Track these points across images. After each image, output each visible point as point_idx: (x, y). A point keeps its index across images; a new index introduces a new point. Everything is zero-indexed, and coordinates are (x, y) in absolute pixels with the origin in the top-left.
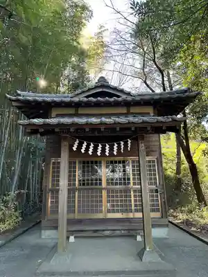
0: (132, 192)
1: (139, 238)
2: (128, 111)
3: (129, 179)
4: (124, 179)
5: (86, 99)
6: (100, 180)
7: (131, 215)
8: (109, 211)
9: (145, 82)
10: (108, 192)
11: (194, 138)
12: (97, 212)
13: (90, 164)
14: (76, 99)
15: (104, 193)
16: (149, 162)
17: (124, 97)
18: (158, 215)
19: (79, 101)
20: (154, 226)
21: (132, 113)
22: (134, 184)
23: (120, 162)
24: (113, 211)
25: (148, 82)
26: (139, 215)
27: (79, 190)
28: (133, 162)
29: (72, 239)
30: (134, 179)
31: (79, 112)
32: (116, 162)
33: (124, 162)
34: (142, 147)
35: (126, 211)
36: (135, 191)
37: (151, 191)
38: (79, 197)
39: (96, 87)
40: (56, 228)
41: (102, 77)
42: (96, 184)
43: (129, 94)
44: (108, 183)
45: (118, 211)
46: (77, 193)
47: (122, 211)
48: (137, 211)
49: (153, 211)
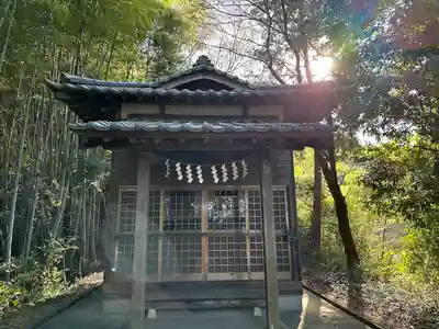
0: (248, 241)
1: (257, 312)
2: (245, 112)
3: (243, 220)
4: (237, 220)
5: (176, 92)
6: (199, 221)
7: (245, 276)
8: (211, 270)
9: (270, 68)
10: (211, 239)
12: (193, 270)
13: (183, 195)
14: (162, 91)
15: (204, 241)
16: (276, 193)
17: (238, 89)
18: (287, 275)
19: (167, 94)
20: (282, 293)
21: (252, 117)
22: (252, 227)
23: (229, 193)
24: (218, 270)
25: (275, 68)
26: (260, 276)
27: (165, 236)
28: (250, 193)
29: (152, 313)
30: (251, 220)
31: (166, 112)
32: (223, 193)
33: (236, 193)
34: (267, 170)
35: (239, 269)
36: (252, 239)
37: (278, 239)
38: (164, 247)
39: (193, 73)
40: (128, 296)
41: (204, 57)
42: (192, 227)
43: (245, 85)
44: (210, 227)
45: (225, 270)
46: (160, 241)
47: (231, 270)
48: (254, 269)
49: (280, 269)
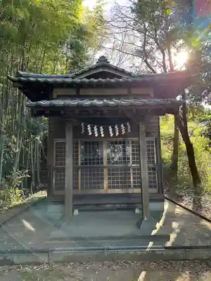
0: (131, 170)
1: (137, 211)
2: (129, 92)
3: (129, 158)
4: (124, 159)
5: (87, 80)
6: (102, 159)
7: (130, 191)
8: (109, 187)
9: (146, 61)
10: (109, 170)
11: (193, 119)
12: (99, 188)
13: (93, 144)
14: (77, 80)
15: (105, 171)
16: (148, 142)
17: (125, 77)
18: (154, 190)
19: (81, 82)
20: (151, 200)
21: (134, 95)
22: (133, 163)
23: (120, 143)
24: (114, 187)
25: (149, 60)
26: (138, 191)
27: (82, 168)
28: (133, 142)
29: (76, 212)
30: (133, 158)
31: (81, 94)
32: (116, 143)
33: (124, 143)
34: (142, 128)
35: (126, 187)
36: (134, 169)
37: (149, 169)
38: (82, 175)
39: (97, 67)
40: (63, 203)
41: (103, 57)
42: (98, 163)
43: (130, 74)
44: (109, 162)
45: (118, 187)
46: (80, 172)
47: (122, 187)
48: (135, 187)
49: (150, 187)
